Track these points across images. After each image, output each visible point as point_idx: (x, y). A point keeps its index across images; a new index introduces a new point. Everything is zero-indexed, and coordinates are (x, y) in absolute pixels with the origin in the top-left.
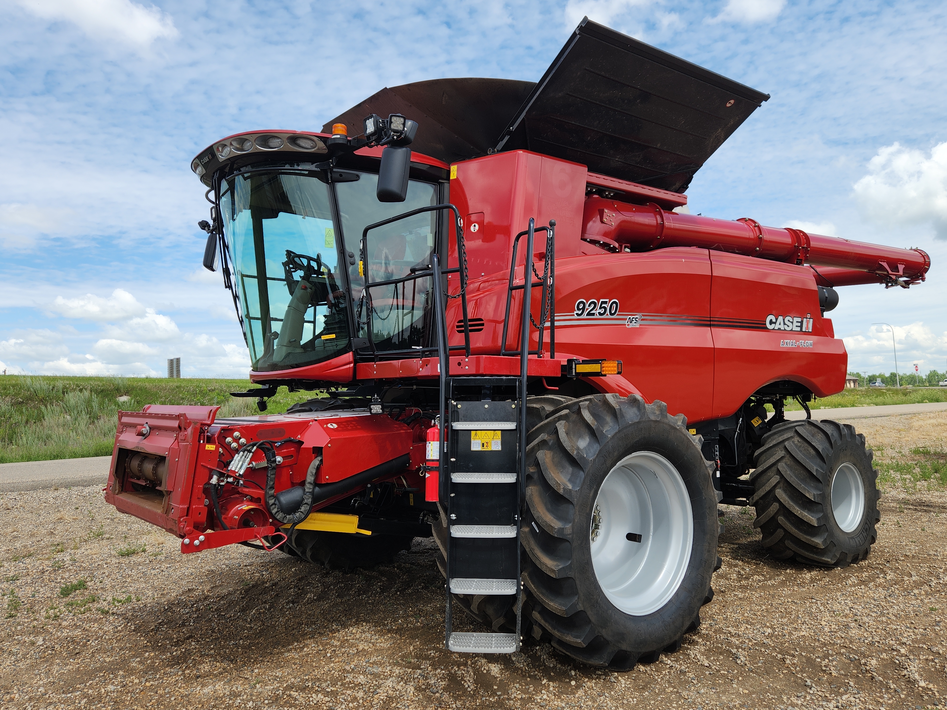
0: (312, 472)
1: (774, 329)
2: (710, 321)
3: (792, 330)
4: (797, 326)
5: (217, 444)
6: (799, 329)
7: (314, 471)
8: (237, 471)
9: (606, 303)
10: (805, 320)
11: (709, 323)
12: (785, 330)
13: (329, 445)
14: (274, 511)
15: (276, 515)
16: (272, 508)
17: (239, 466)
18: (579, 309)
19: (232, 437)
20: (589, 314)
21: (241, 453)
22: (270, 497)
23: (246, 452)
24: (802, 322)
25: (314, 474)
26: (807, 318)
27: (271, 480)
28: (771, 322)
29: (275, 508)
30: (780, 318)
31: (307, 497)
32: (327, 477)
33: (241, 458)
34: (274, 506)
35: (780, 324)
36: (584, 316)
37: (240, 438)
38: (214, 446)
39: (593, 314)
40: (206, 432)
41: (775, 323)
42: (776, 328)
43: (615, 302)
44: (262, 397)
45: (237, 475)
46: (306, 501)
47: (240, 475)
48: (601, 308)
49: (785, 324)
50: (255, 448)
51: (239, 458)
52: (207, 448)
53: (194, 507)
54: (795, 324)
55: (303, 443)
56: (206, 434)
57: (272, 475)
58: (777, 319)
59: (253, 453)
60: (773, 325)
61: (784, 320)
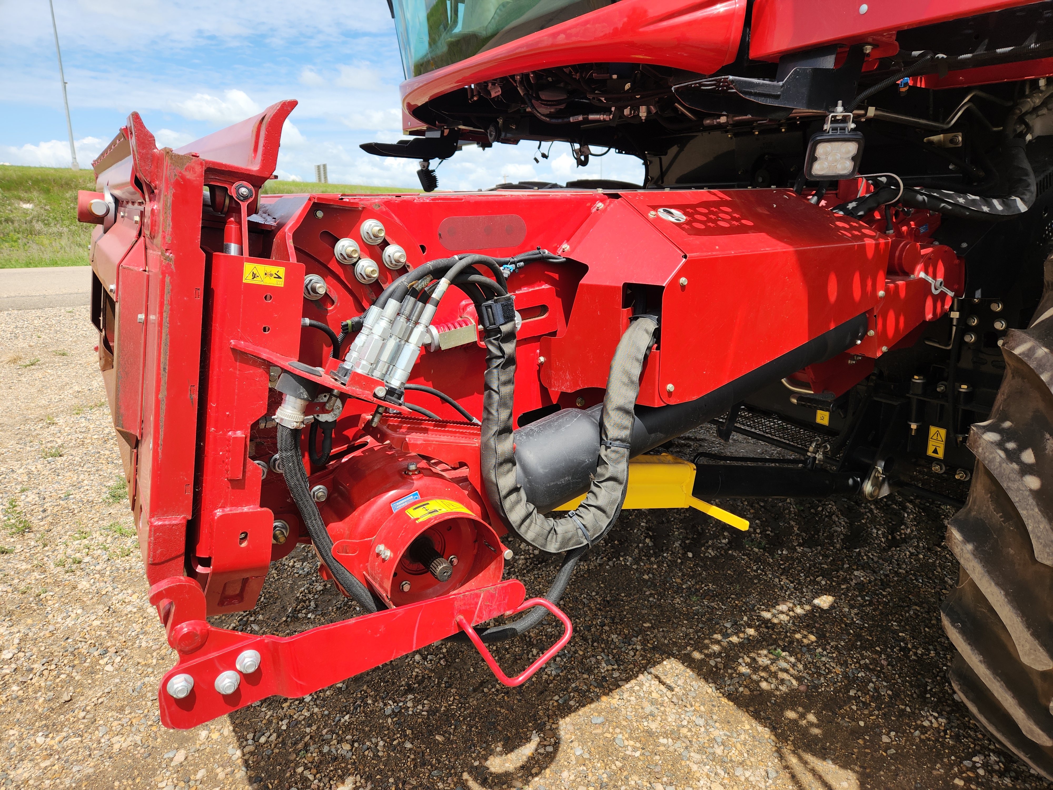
0: (628, 374)
5: (293, 259)
7: (636, 371)
8: (377, 375)
13: (683, 281)
14: (514, 517)
15: (523, 528)
16: (507, 504)
17: (385, 356)
19: (358, 238)
21: (393, 304)
22: (501, 464)
23: (410, 300)
25: (636, 378)
27: (503, 404)
29: (518, 502)
31: (613, 456)
32: (670, 387)
33: (392, 322)
34: (513, 497)
37: (385, 244)
38: (281, 271)
40: (244, 207)
44: (426, 160)
45: (381, 392)
46: (610, 471)
47: (391, 392)
50: (444, 283)
51: (384, 324)
52: (247, 278)
53: (219, 513)
55: (582, 269)
56: (245, 219)
57: (505, 383)
59: (437, 304)
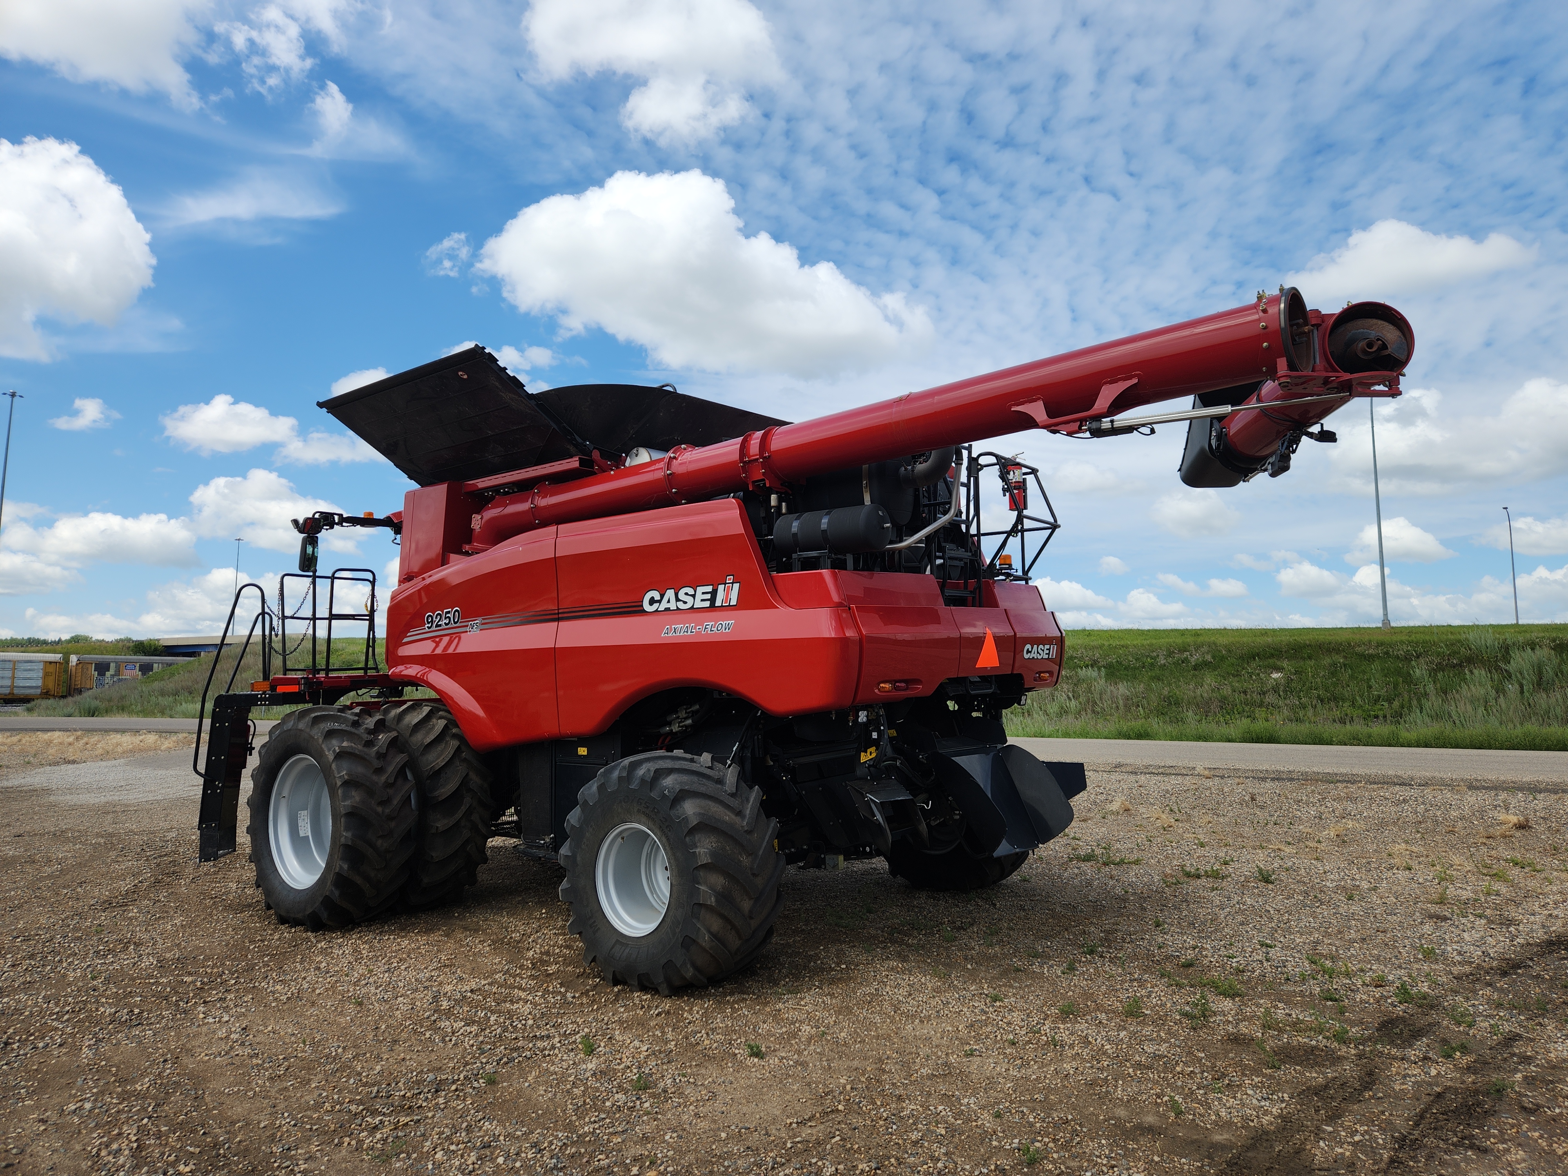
1: (657, 611)
2: (558, 613)
3: (692, 608)
4: (702, 600)
6: (707, 604)
9: (448, 612)
10: (721, 588)
11: (556, 616)
12: (678, 609)
18: (428, 623)
20: (437, 626)
24: (714, 593)
26: (725, 584)
28: (652, 601)
30: (670, 593)
35: (669, 602)
36: (434, 628)
39: (440, 625)
41: (660, 602)
42: (662, 608)
43: (457, 611)
48: (446, 618)
49: (678, 600)
54: (699, 596)
58: (662, 596)
60: (656, 606)
61: (676, 595)
